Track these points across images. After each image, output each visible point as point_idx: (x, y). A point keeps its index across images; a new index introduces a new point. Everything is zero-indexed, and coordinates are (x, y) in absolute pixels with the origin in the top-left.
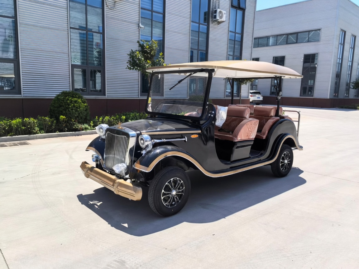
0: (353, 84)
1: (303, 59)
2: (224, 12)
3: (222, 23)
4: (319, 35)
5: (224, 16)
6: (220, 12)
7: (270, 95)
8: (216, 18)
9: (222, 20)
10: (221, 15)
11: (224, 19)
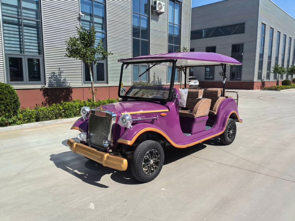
1: (231, 48)
2: (163, 4)
3: (161, 14)
4: (244, 28)
5: (163, 7)
6: (160, 4)
8: (155, 9)
9: (161, 11)
10: (160, 6)
11: (163, 10)
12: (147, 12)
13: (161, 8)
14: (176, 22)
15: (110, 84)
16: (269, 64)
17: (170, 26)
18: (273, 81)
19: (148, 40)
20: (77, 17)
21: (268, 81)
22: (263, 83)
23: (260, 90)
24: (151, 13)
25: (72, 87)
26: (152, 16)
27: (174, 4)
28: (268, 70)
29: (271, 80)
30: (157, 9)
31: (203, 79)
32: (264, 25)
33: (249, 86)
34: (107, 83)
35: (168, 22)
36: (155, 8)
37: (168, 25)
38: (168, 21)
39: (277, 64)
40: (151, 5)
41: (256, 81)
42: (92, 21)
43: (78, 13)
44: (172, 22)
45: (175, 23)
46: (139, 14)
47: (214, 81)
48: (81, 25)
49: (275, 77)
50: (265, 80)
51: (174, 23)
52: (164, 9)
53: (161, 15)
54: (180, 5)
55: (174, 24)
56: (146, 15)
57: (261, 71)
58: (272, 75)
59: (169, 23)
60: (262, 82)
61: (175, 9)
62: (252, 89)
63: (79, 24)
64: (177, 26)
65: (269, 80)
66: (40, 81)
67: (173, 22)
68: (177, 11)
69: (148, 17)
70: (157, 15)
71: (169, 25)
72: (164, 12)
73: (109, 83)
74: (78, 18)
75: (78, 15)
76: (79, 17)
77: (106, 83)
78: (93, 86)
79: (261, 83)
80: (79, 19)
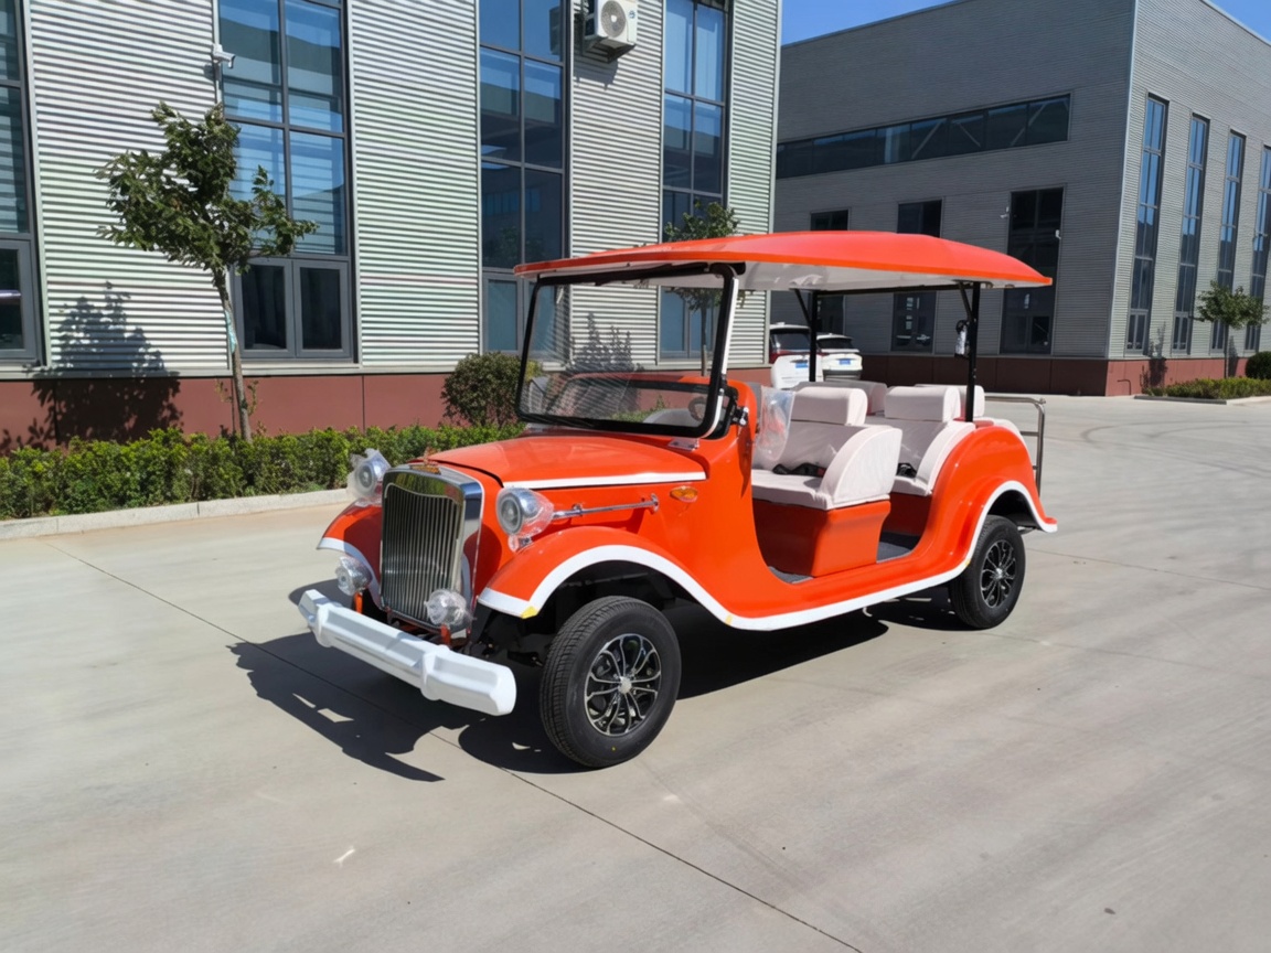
0: (1203, 304)
7: (892, 349)
9: (623, 39)
10: (614, 18)
11: (628, 36)
12: (558, 46)
13: (619, 27)
14: (707, 88)
15: (365, 363)
16: (1187, 279)
17: (669, 105)
18: (1206, 355)
19: (562, 171)
20: (203, 64)
21: (1184, 355)
22: (1158, 367)
23: (1136, 398)
24: (575, 48)
25: (182, 374)
26: (580, 64)
27: (695, 8)
28: (1179, 307)
29: (1194, 354)
30: (601, 31)
31: (884, 345)
32: (1159, 108)
33: (1087, 378)
34: (356, 361)
35: (661, 91)
36: (591, 26)
37: (660, 102)
38: (661, 85)
39: (1225, 279)
40: (573, 13)
41: (1120, 356)
42: (280, 84)
43: (209, 50)
44: (686, 90)
45: (699, 93)
46: (519, 53)
47: (933, 355)
48: (219, 100)
49: (1220, 340)
50: (1166, 353)
51: (693, 92)
52: (636, 32)
53: (625, 56)
54: (724, 12)
55: (692, 100)
56: (556, 59)
57: (1141, 312)
58: (1202, 331)
59: (666, 92)
60: (1153, 362)
61: (699, 30)
62: (1099, 391)
63: (213, 96)
64: (713, 108)
65: (1189, 352)
66: (21, 346)
67: (689, 92)
68: (708, 40)
69: (561, 67)
70: (606, 60)
71: (666, 101)
72: (635, 45)
73: (365, 357)
74: (205, 68)
75: (209, 58)
76: (210, 64)
77: (352, 359)
78: (238, 370)
79: (1147, 365)
80: (213, 72)
